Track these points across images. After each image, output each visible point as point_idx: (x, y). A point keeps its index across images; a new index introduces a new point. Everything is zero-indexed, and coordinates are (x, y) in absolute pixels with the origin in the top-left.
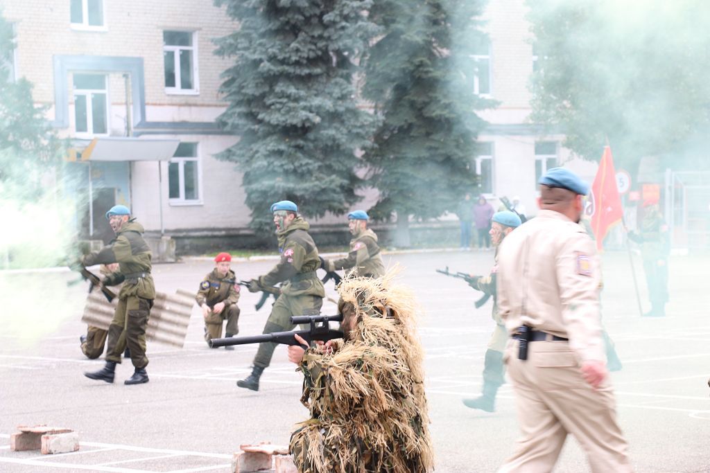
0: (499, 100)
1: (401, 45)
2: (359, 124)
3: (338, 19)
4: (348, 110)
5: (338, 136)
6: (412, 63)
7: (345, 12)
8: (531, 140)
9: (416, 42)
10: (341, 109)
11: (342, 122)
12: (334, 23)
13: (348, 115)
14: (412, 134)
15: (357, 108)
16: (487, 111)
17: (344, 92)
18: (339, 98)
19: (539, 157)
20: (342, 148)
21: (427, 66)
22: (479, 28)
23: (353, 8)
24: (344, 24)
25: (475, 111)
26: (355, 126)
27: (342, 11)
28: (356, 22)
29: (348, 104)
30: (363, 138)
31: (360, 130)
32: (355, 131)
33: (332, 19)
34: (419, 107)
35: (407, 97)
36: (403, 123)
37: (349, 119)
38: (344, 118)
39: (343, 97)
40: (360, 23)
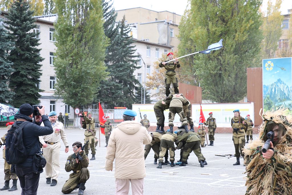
0: (44, 90)
1: (20, 74)
2: (8, 94)
3: (4, 67)
4: (6, 91)
5: (3, 97)
6: (22, 79)
7: (6, 66)
8: (49, 100)
9: (24, 74)
10: (4, 90)
11: (4, 94)
12: (2, 68)
13: (6, 92)
14: (22, 98)
15: (8, 90)
16: (41, 93)
17: (5, 86)
18: (3, 88)
19: (51, 104)
20: (3, 100)
21: (26, 80)
22: (40, 72)
23: (8, 65)
24: (5, 68)
25: (38, 93)
26: (7, 95)
27: (5, 65)
28: (9, 68)
29: (5, 89)
30: (9, 98)
31: (9, 96)
32: (7, 96)
33: (2, 67)
34: (24, 91)
35: (21, 88)
36: (19, 95)
37: (6, 93)
38: (5, 93)
39: (4, 87)
40: (10, 69)
